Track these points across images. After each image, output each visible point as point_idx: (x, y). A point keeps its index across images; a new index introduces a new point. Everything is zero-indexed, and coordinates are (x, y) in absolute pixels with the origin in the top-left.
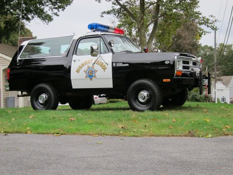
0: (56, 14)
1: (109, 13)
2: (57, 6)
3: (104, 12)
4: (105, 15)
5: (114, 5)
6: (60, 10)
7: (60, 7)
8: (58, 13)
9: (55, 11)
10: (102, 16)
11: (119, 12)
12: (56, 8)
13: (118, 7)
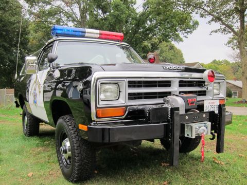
0: (185, 37)
1: (216, 32)
2: (186, 31)
3: (213, 31)
4: (213, 33)
5: (221, 25)
6: (189, 34)
7: (189, 32)
8: (187, 36)
9: (186, 34)
10: (210, 34)
11: (225, 30)
12: (186, 33)
13: (224, 26)
